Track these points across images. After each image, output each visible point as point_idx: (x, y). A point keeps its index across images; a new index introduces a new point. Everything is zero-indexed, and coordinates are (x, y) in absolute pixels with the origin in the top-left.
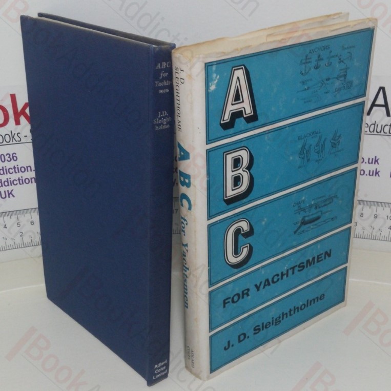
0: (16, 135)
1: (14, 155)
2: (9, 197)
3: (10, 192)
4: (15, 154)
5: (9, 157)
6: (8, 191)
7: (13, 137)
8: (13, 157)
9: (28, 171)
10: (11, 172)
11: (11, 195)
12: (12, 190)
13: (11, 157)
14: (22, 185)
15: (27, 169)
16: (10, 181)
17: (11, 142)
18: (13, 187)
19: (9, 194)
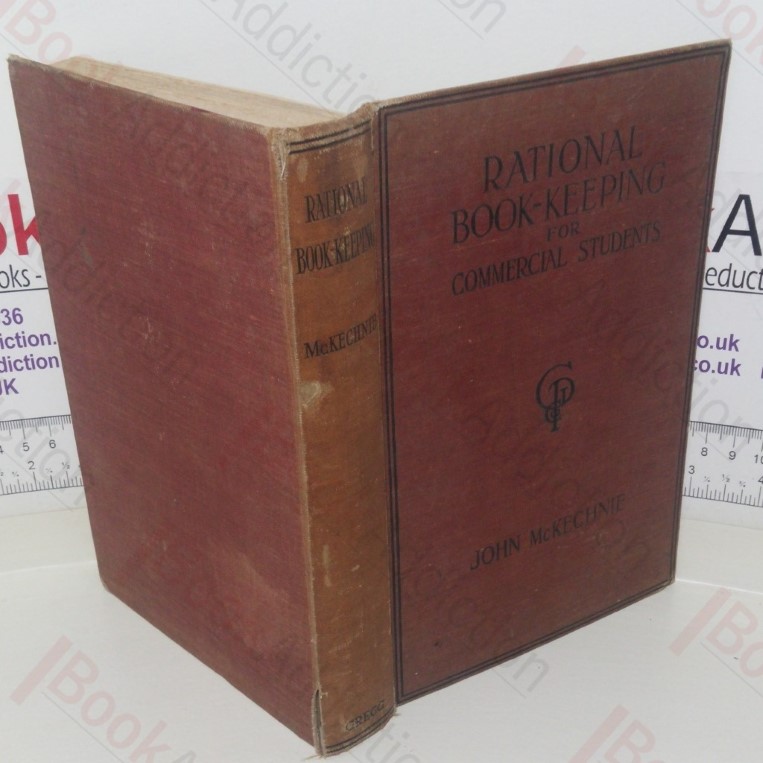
0: (20, 274)
1: (17, 312)
2: (7, 393)
3: (8, 383)
4: (19, 310)
5: (6, 316)
6: (5, 381)
7: (14, 278)
8: (14, 316)
9: (43, 344)
10: (10, 345)
11: (10, 390)
12: (13, 380)
13: (11, 315)
14: (32, 371)
15: (41, 339)
16: (10, 362)
17: (10, 288)
18: (15, 374)
19: (7, 388)
